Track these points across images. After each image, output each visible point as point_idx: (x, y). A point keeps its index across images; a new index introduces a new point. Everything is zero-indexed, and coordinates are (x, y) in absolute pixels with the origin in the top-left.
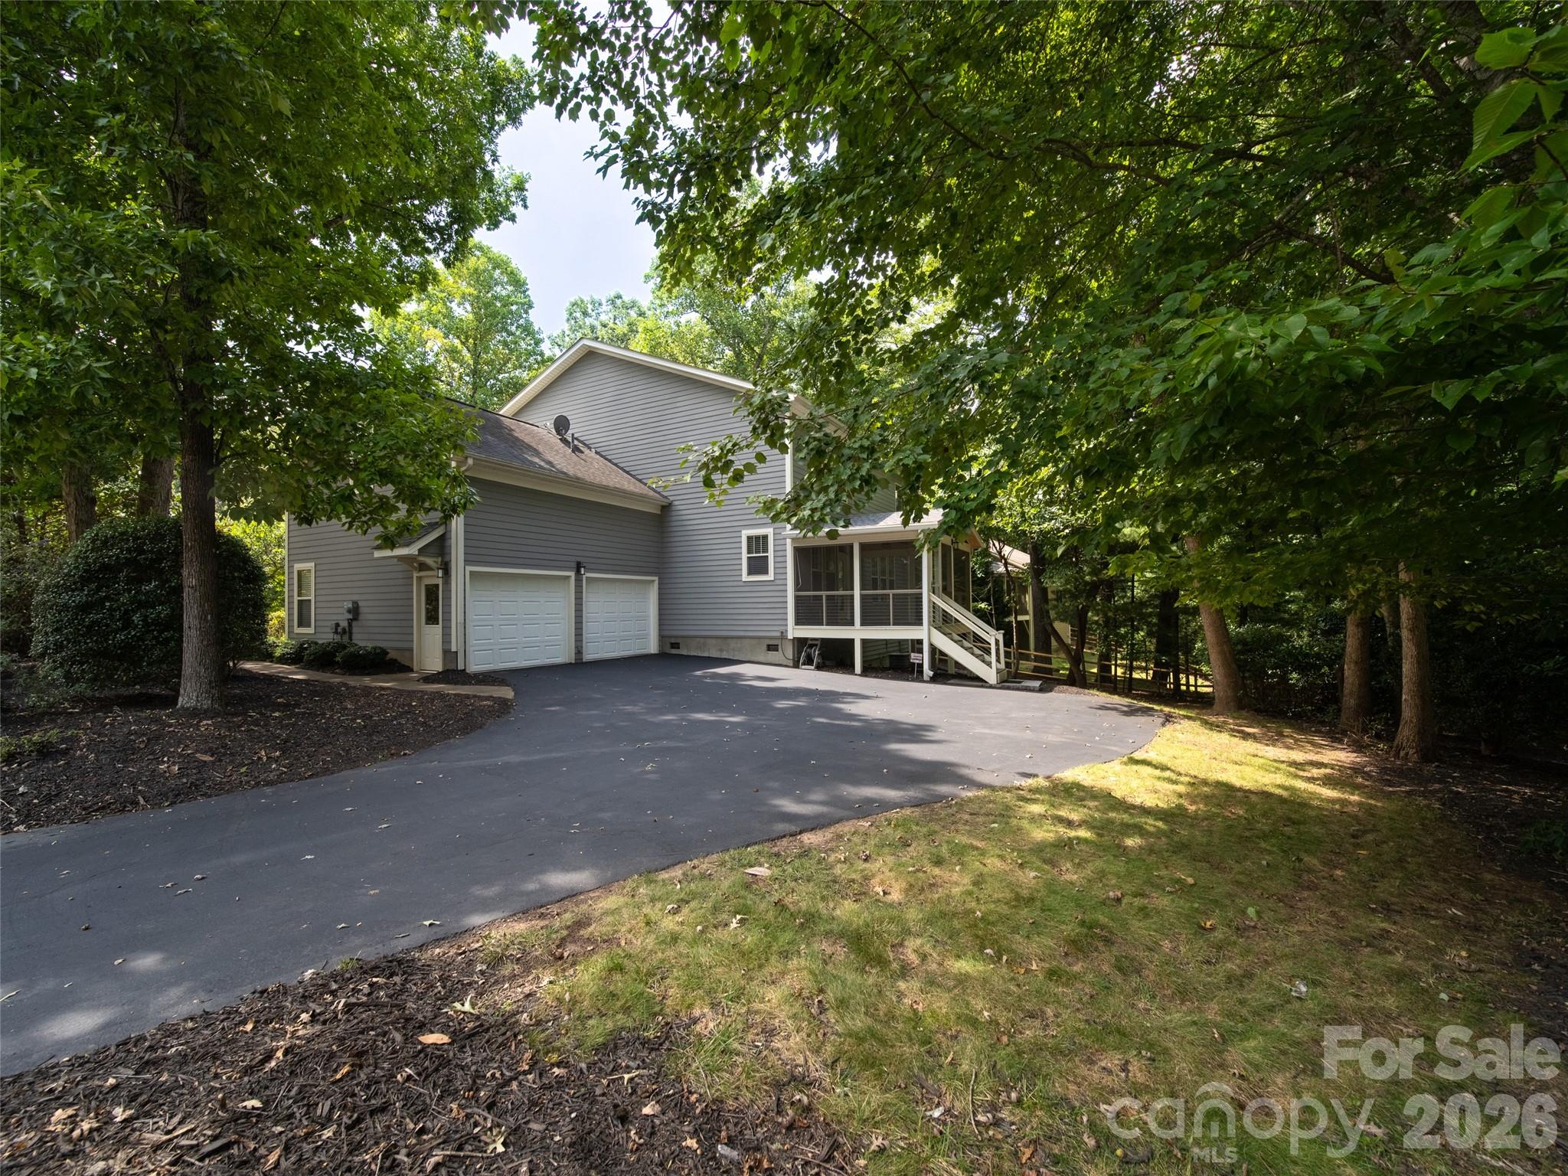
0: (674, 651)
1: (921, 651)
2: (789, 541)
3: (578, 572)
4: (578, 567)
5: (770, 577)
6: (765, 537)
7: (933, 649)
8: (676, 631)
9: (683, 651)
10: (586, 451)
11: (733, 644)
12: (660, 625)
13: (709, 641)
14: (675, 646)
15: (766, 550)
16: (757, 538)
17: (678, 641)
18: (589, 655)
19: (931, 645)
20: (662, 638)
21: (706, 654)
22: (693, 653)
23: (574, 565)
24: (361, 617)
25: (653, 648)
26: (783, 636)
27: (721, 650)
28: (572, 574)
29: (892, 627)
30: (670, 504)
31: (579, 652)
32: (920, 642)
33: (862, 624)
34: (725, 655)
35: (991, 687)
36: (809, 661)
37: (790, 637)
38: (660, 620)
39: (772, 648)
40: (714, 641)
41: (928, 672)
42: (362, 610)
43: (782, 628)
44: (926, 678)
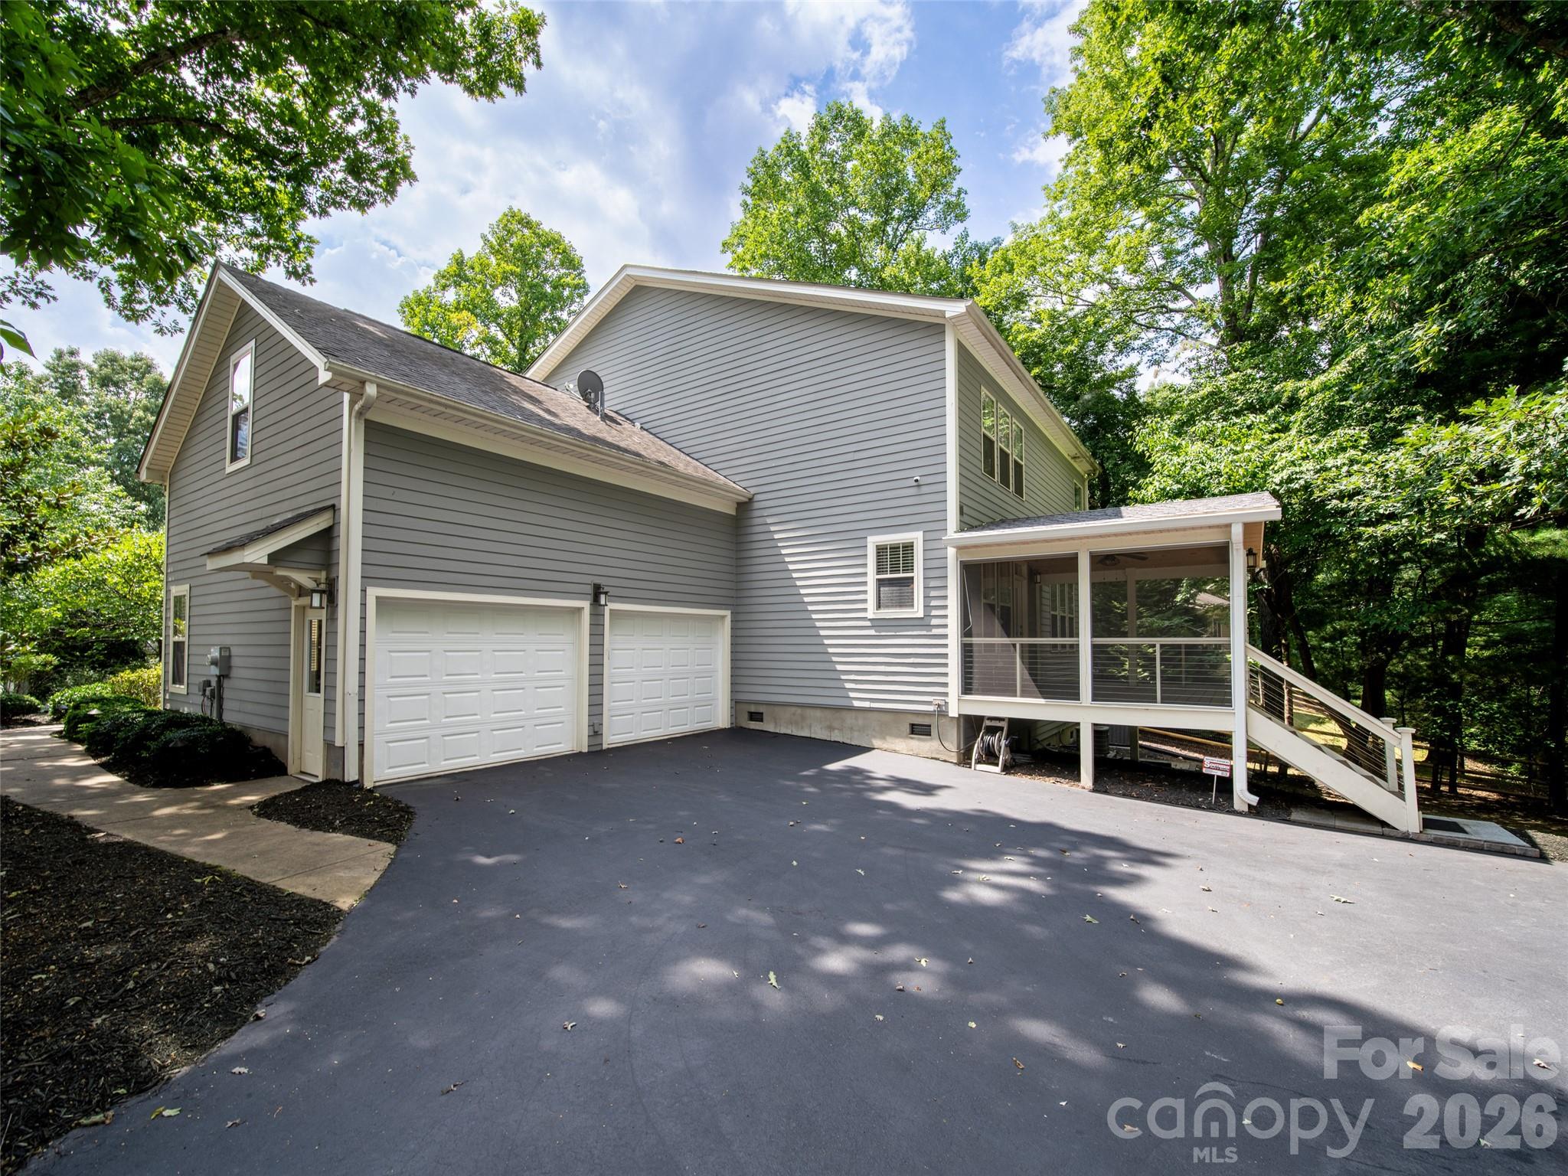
0: (754, 725)
1: (1228, 754)
2: (951, 552)
3: (596, 600)
4: (597, 592)
5: (918, 611)
6: (909, 547)
7: (1255, 753)
8: (758, 693)
9: (768, 726)
10: (627, 425)
11: (850, 719)
12: (734, 683)
13: (810, 712)
14: (756, 716)
15: (909, 567)
16: (895, 548)
17: (761, 709)
18: (612, 738)
19: (1250, 744)
20: (736, 703)
21: (805, 733)
22: (783, 731)
23: (590, 589)
24: (234, 673)
25: (720, 718)
26: (942, 712)
27: (831, 728)
28: (586, 605)
29: (1159, 706)
30: (751, 500)
31: (596, 733)
32: (1225, 737)
33: (1096, 697)
34: (836, 736)
35: (1406, 838)
36: (990, 756)
37: (953, 712)
38: (734, 676)
39: (920, 730)
40: (818, 713)
41: (1242, 795)
42: (235, 662)
43: (938, 700)
44: (1238, 805)
